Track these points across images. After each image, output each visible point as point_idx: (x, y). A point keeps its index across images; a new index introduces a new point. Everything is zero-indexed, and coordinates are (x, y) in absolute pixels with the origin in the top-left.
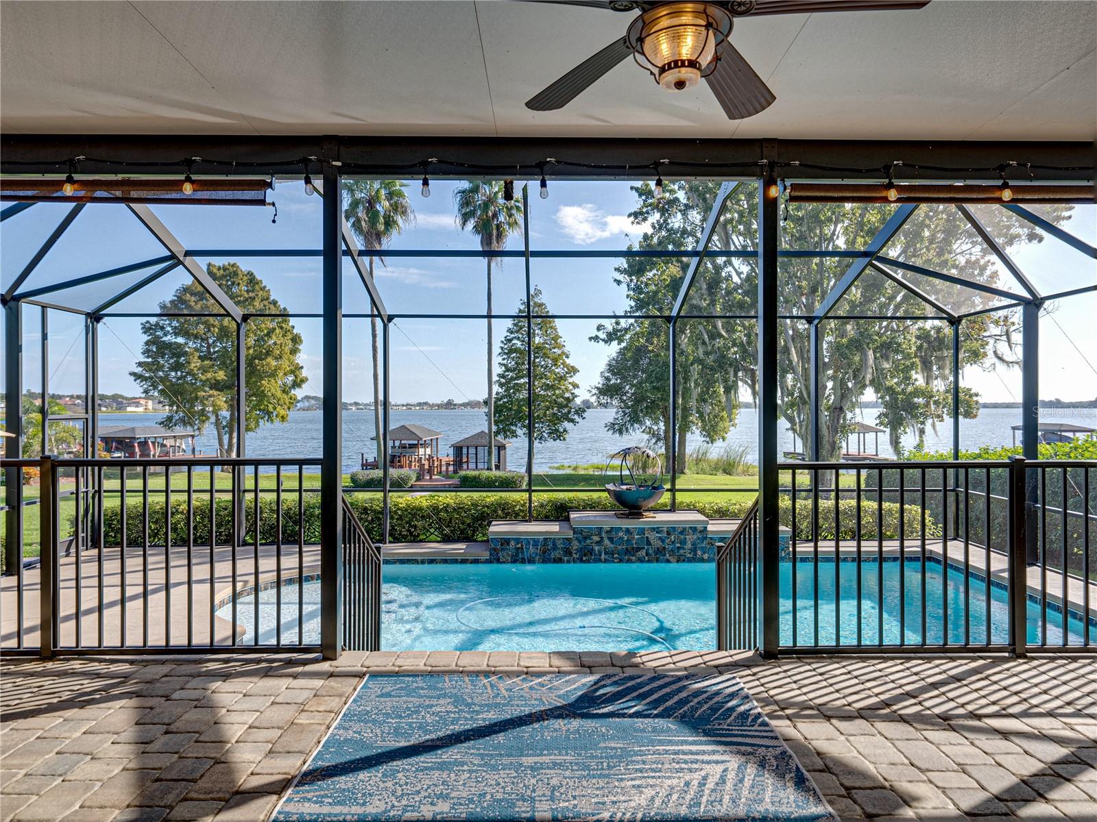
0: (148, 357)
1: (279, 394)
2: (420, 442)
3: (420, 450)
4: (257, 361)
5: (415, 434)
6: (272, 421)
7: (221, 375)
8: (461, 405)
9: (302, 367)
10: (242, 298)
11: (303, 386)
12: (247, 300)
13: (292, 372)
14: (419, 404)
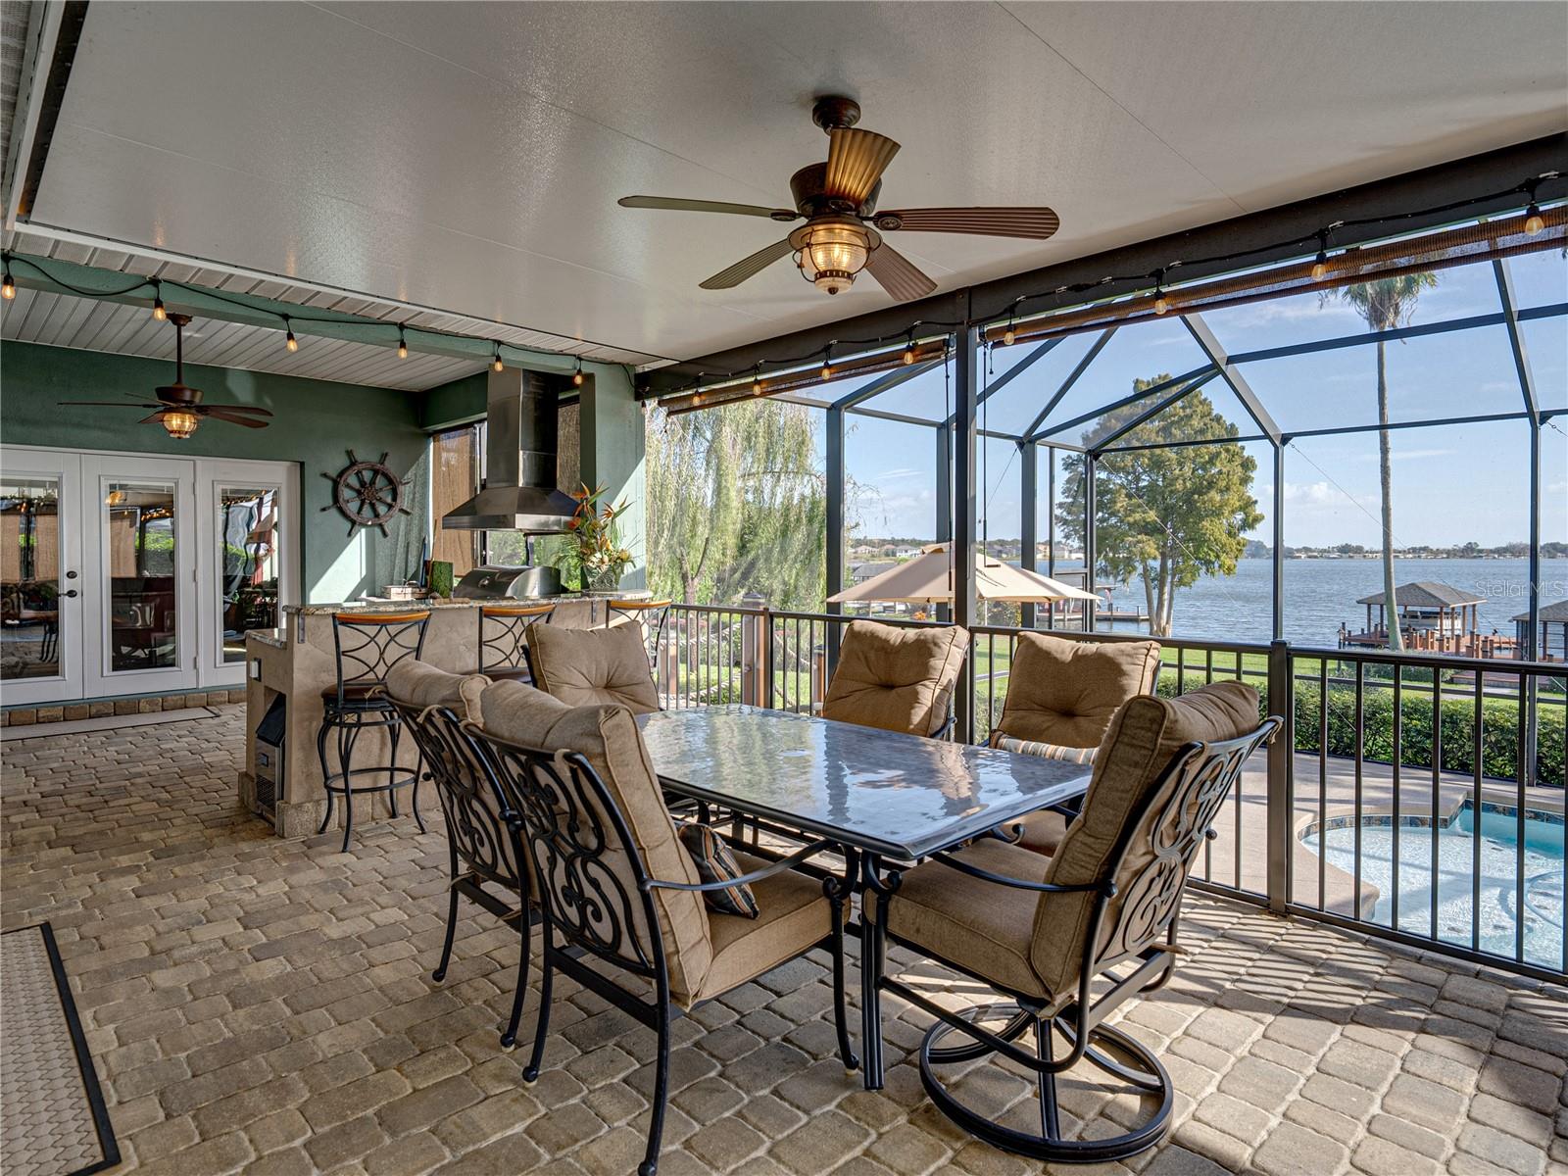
0: (1067, 497)
1: (1224, 538)
2: (1445, 610)
3: (1444, 621)
4: (1196, 496)
5: (1435, 597)
6: (1212, 573)
7: (1152, 515)
8: (1492, 551)
9: (1256, 502)
10: (1176, 418)
11: (1257, 526)
12: (1182, 419)
13: (1241, 509)
14: (1414, 550)
